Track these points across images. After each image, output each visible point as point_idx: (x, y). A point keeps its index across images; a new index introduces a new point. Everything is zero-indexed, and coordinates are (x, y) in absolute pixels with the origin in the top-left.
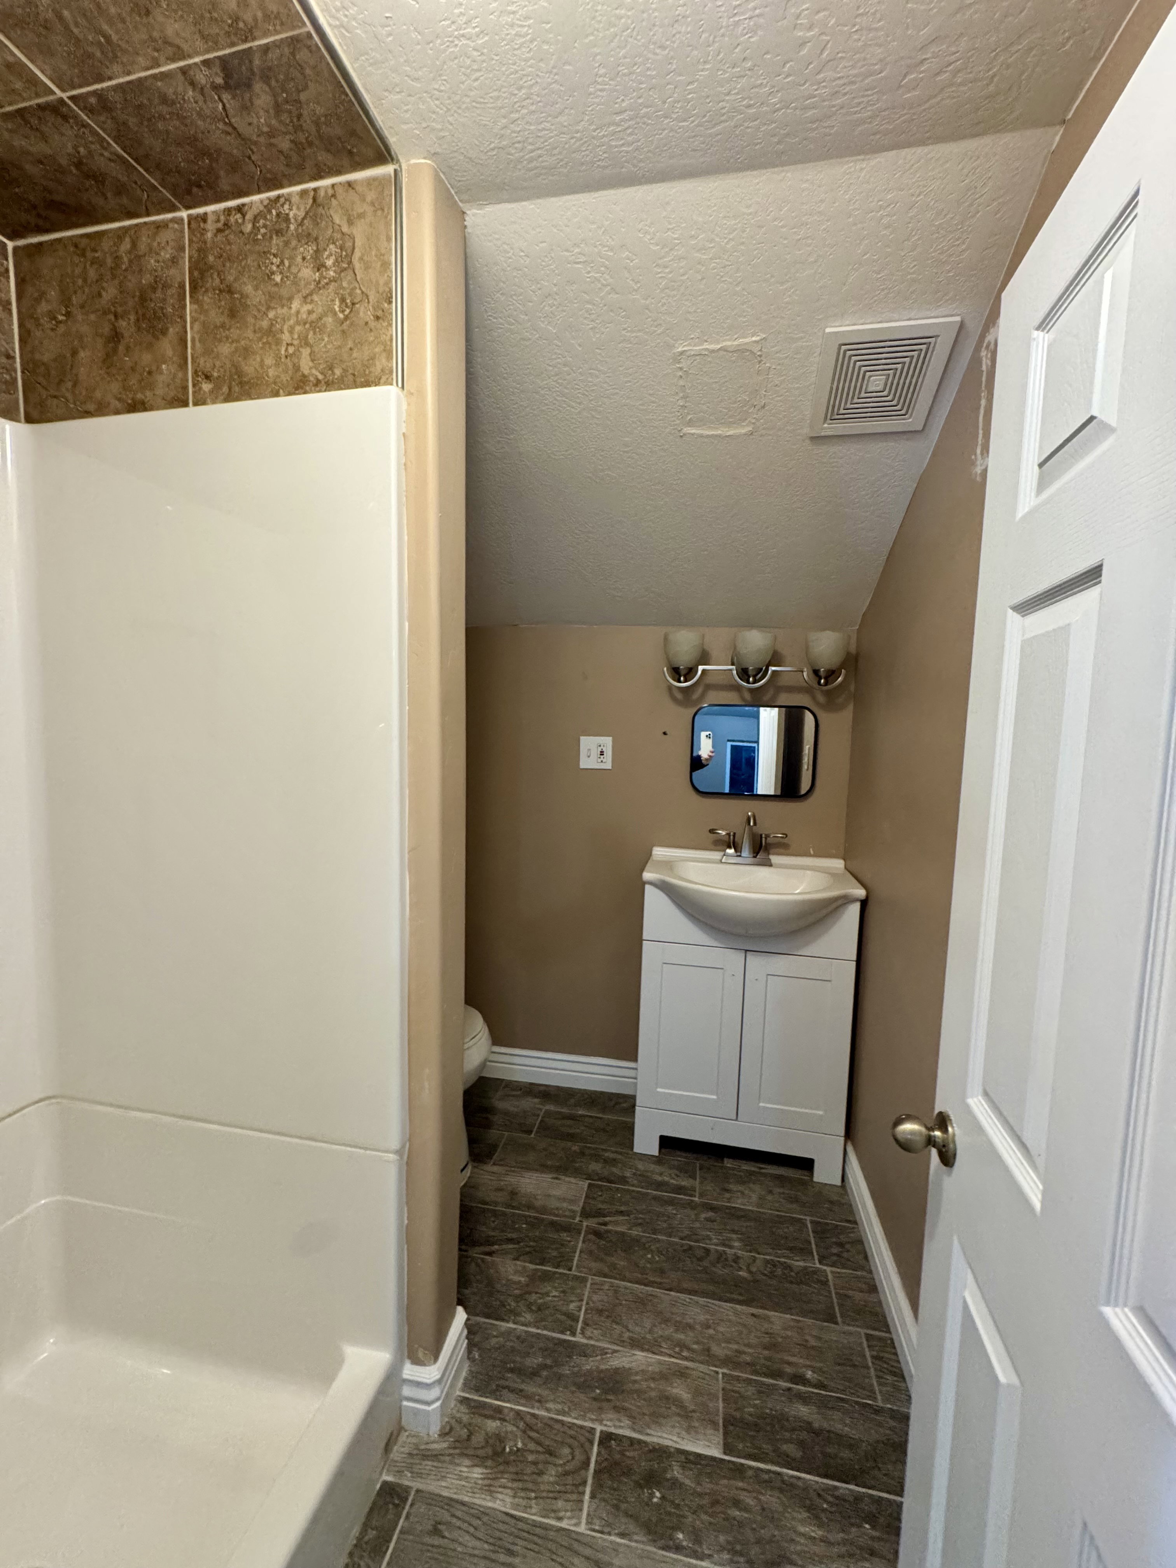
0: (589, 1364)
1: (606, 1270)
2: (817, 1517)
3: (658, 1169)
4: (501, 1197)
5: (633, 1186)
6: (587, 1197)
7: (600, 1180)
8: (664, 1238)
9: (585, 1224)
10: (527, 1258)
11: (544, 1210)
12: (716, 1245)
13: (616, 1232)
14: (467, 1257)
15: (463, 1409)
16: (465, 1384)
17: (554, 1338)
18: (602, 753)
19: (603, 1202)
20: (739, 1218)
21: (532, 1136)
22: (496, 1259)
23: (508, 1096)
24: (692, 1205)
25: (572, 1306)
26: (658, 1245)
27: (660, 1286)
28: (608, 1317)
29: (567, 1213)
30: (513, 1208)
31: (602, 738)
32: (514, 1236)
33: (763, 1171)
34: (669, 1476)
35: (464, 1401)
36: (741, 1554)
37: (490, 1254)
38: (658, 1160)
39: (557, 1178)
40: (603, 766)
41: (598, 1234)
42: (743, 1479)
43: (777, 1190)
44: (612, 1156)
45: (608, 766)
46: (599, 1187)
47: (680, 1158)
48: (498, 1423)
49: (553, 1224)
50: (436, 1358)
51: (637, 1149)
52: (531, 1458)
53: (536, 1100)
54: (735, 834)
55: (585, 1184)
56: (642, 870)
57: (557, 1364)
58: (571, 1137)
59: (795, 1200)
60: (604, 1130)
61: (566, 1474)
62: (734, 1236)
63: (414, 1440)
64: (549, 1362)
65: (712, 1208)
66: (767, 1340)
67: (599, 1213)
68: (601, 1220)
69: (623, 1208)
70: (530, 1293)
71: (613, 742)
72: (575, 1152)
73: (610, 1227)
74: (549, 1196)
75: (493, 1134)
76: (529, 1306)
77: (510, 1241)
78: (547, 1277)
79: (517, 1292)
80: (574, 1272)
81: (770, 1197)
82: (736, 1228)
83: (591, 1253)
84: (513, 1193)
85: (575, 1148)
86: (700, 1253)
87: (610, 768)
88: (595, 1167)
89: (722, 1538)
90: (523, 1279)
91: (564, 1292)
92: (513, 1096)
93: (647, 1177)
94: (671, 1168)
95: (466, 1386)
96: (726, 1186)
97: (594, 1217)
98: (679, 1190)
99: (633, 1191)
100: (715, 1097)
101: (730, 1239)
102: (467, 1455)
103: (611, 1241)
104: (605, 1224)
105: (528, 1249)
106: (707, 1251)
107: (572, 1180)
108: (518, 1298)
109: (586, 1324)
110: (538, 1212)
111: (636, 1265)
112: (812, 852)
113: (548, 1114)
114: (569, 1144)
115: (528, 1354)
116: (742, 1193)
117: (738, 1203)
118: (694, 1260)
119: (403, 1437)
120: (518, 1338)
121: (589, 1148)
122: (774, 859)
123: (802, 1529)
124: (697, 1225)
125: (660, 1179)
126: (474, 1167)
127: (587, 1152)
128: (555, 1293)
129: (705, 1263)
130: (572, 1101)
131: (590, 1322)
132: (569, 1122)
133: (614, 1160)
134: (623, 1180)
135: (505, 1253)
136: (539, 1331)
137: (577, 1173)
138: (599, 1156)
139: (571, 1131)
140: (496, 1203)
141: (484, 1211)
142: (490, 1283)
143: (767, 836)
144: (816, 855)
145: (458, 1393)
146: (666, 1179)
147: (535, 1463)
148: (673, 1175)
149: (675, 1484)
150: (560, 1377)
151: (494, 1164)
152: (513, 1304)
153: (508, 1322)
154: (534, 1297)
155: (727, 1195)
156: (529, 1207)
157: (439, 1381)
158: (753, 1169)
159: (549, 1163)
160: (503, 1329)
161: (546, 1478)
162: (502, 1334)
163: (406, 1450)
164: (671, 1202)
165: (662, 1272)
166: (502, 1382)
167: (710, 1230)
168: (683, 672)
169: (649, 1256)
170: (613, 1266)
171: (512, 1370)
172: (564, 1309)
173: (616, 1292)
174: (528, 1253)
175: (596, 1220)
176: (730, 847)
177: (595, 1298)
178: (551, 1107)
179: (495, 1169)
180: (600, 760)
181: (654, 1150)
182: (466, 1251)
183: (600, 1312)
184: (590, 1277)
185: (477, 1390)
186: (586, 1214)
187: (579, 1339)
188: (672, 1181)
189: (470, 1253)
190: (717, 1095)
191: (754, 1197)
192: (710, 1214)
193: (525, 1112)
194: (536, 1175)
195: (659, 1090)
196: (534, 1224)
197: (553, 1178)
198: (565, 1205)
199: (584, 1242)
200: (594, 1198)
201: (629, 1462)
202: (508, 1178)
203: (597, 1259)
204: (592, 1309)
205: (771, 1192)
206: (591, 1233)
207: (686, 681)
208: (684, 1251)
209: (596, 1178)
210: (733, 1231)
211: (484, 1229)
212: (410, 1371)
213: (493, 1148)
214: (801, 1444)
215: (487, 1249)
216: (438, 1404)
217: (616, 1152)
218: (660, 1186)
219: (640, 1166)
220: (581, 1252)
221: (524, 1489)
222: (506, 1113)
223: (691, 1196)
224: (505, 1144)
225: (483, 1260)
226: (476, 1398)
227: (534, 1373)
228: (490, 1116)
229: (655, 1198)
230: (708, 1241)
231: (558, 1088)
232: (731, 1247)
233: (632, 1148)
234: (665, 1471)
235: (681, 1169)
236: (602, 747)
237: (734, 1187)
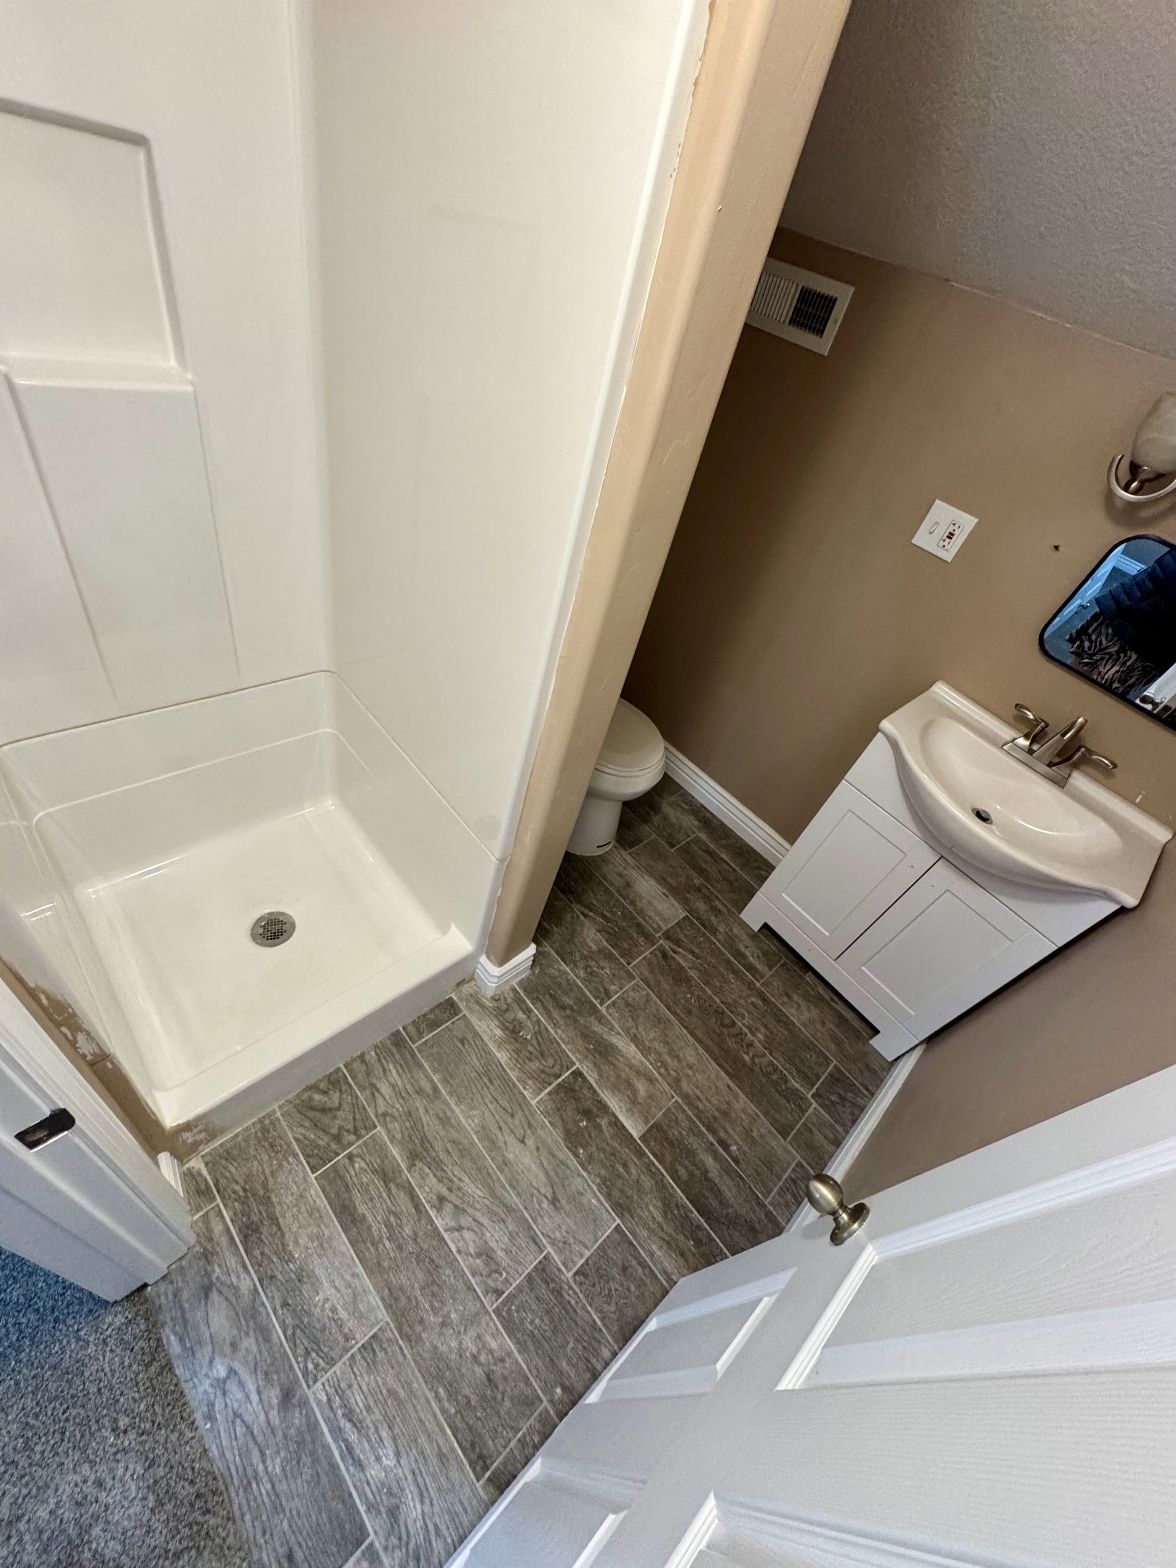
0: (598, 1028)
1: (652, 983)
2: (665, 1212)
3: (748, 941)
4: (618, 881)
5: (719, 941)
6: (677, 924)
7: (697, 918)
8: (710, 992)
9: (661, 942)
10: (607, 936)
11: (641, 912)
12: (744, 1025)
13: (678, 963)
14: (570, 907)
15: (512, 994)
16: (520, 981)
17: (588, 997)
18: (951, 536)
19: (685, 936)
20: (779, 1021)
21: (672, 850)
22: (587, 922)
23: (678, 805)
24: (750, 986)
25: (613, 988)
26: (701, 994)
27: (681, 1020)
28: (630, 1011)
29: (655, 926)
30: (621, 895)
31: (965, 515)
32: (608, 915)
33: (833, 1003)
34: (598, 1120)
35: (514, 990)
36: (607, 1187)
37: (585, 915)
38: (753, 936)
39: (667, 896)
40: (941, 554)
41: (665, 955)
42: (639, 1159)
43: (831, 1025)
44: (720, 907)
45: (948, 556)
46: (693, 923)
47: (773, 947)
48: (525, 1017)
49: (639, 925)
50: (501, 963)
51: (744, 916)
52: (530, 1048)
53: (696, 823)
54: (1047, 725)
55: (682, 914)
56: (884, 717)
57: (579, 1012)
58: (701, 871)
59: (839, 1044)
60: (731, 883)
61: (543, 1072)
62: (763, 1030)
63: (477, 989)
64: (575, 1008)
65: (764, 1000)
66: (724, 1107)
67: (678, 943)
68: (674, 947)
69: (697, 951)
70: (593, 960)
71: (977, 524)
72: (695, 885)
73: (676, 956)
74: (651, 904)
75: (646, 829)
76: (586, 967)
77: (604, 917)
78: (610, 957)
79: (585, 953)
80: (629, 967)
81: (819, 1026)
82: (770, 1026)
83: (650, 964)
84: (628, 885)
85: (697, 881)
86: (727, 1021)
87: (949, 560)
88: (701, 906)
89: (603, 1172)
90: (594, 947)
91: (614, 975)
92: (682, 808)
93: (734, 941)
94: (758, 947)
95: (520, 984)
96: (790, 992)
97: (672, 941)
98: (751, 968)
99: (715, 944)
100: (827, 934)
101: (758, 1029)
102: (498, 1019)
103: (670, 966)
104: (675, 952)
105: (610, 930)
106: (734, 1024)
107: (676, 904)
108: (583, 957)
109: (614, 1004)
110: (635, 910)
111: (675, 995)
112: (1138, 800)
113: (697, 841)
114: (695, 875)
115: (566, 993)
116: (799, 1006)
117: (790, 1012)
118: (719, 1023)
119: (473, 983)
120: (568, 980)
121: (707, 888)
122: (1079, 781)
123: (651, 1208)
124: (742, 1001)
125: (743, 950)
126: (614, 846)
127: (704, 891)
128: (608, 971)
129: (725, 1031)
130: (724, 842)
131: (616, 1005)
132: (709, 859)
133: (720, 911)
134: (714, 931)
135: (594, 921)
136: (582, 986)
137: (685, 902)
138: (710, 900)
139: (704, 866)
140: (612, 884)
141: (600, 883)
142: (573, 933)
143: (1090, 752)
144: (1142, 807)
145: (514, 983)
146: (748, 954)
147: (531, 1053)
148: (755, 955)
149: (598, 1127)
150: (575, 1021)
151: (630, 854)
152: (578, 958)
153: (567, 966)
154: (593, 964)
155: (785, 999)
156: (633, 902)
157: (499, 977)
158: (827, 997)
159: (669, 879)
160: (561, 968)
161: (531, 1064)
162: (559, 971)
163: (471, 991)
164: (735, 972)
165: (690, 1012)
166: (541, 997)
167: (750, 1013)
168: (1143, 476)
169: (689, 996)
170: (659, 983)
171: (551, 995)
172: (606, 984)
173: (647, 1001)
174: (610, 934)
175: (671, 945)
176: (1026, 737)
177: (631, 994)
178: (703, 836)
179: (629, 858)
180: (942, 543)
181: (756, 927)
182: (571, 902)
183: (628, 1005)
184: (638, 979)
185: (525, 990)
186: (667, 936)
187: (603, 1009)
188: (751, 958)
189: (573, 906)
190: (831, 933)
191: (806, 1016)
192: (759, 1002)
193: (680, 827)
194: (653, 882)
195: (783, 895)
196: (627, 916)
197: (664, 894)
198: (657, 918)
199: (651, 953)
200: (682, 929)
201: (581, 1095)
202: (632, 872)
203: (652, 972)
204: (623, 998)
205: (824, 1023)
206: (660, 951)
207: (1136, 492)
208: (716, 1011)
209: (695, 915)
210: (766, 1027)
211: (592, 895)
212: (483, 959)
213: (638, 841)
214: (691, 1175)
215: (586, 911)
216: (494, 985)
217: (726, 906)
218: (739, 955)
219: (736, 930)
220: (644, 958)
221: (517, 1060)
222: (666, 818)
223: (757, 980)
224: (648, 843)
225: (578, 917)
226: (522, 994)
227: (563, 1008)
228: (652, 813)
229: (728, 962)
230: (739, 1018)
231: (722, 824)
232: (754, 1035)
233: (741, 910)
234: (598, 1116)
235: (765, 954)
236: (956, 527)
237: (795, 997)
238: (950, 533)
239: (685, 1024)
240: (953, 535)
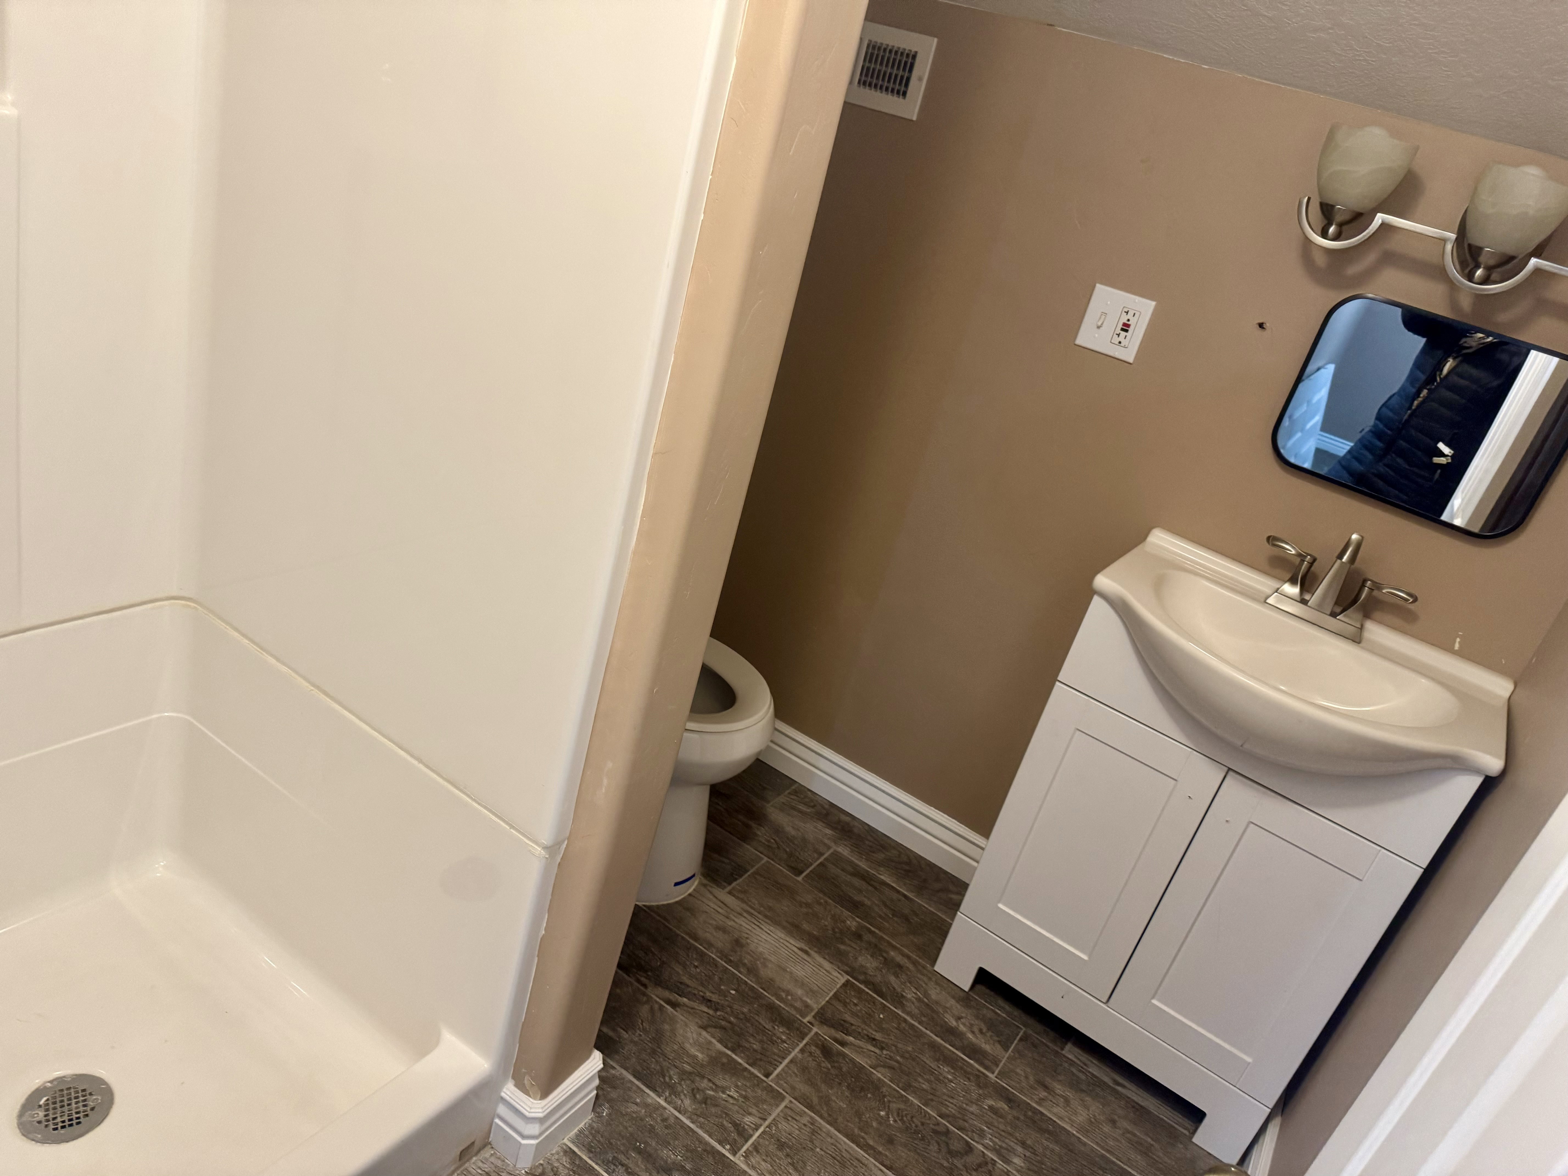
1: (815, 1100)
3: (957, 1008)
4: (720, 940)
5: (908, 1013)
6: (836, 996)
7: (866, 983)
8: (916, 1101)
9: (815, 1030)
10: (718, 1033)
11: (769, 985)
12: (986, 1147)
13: (852, 1061)
14: (644, 994)
15: (565, 1160)
16: (577, 1136)
17: (707, 1144)
18: (1126, 328)
19: (854, 1014)
20: (1042, 1131)
21: (800, 879)
22: (678, 1015)
23: (794, 808)
24: (980, 1081)
25: (748, 1120)
26: (902, 1106)
27: (876, 1155)
28: (788, 1155)
29: (798, 1004)
30: (729, 962)
31: (1138, 299)
32: (715, 998)
33: (1119, 1088)
35: (569, 1152)
37: (674, 1005)
38: (964, 998)
39: (806, 952)
40: (1119, 353)
41: (826, 1051)
43: (1125, 1124)
44: (899, 959)
45: (1129, 354)
46: (860, 991)
47: (1001, 1010)
49: (771, 1008)
50: (545, 1094)
51: (942, 966)
53: (828, 832)
54: (1314, 560)
55: (842, 979)
58: (854, 906)
59: (1146, 1151)
60: (907, 919)
62: (1019, 1149)
63: (499, 1163)
64: (688, 1166)
65: (1010, 1100)
67: (842, 1026)
68: (840, 1035)
69: (878, 1036)
70: (703, 1077)
71: (1156, 310)
72: (849, 928)
73: (846, 1050)
74: (785, 970)
75: (748, 850)
76: (694, 1092)
77: (708, 1002)
78: (732, 1069)
79: (687, 1067)
80: (769, 1081)
81: (1107, 1128)
82: (1029, 1142)
83: (804, 1069)
84: (738, 943)
85: (852, 923)
86: (956, 1146)
87: (1131, 361)
88: (868, 962)
90: (700, 1055)
91: (746, 1098)
92: (800, 811)
93: (937, 1013)
94: (977, 1017)
95: (579, 1139)
96: (1048, 1080)
97: (832, 1026)
98: (974, 1052)
99: (905, 1021)
100: (1085, 957)
101: (1012, 1151)
103: (840, 1069)
104: (843, 1044)
105: (723, 1023)
106: (969, 1149)
107: (827, 965)
108: (684, 1075)
109: (756, 1148)
110: (758, 983)
111: (859, 1114)
112: (1457, 646)
113: (836, 858)
114: (846, 913)
115: (666, 1144)
116: (1067, 1101)
117: (1054, 1112)
118: (944, 1150)
119: (487, 1153)
120: (665, 1120)
121: (871, 932)
122: (1375, 631)
124: (973, 1108)
125: (954, 1023)
126: (701, 884)
127: (867, 937)
128: (732, 1093)
129: (958, 1163)
130: (881, 856)
131: (762, 1150)
132: (863, 885)
133: (900, 967)
134: (899, 1000)
135: (692, 1011)
136: (692, 1126)
137: (839, 958)
138: (880, 950)
139: (857, 898)
140: (710, 945)
141: (689, 948)
142: (658, 1038)
143: (1377, 586)
144: (1464, 654)
145: (566, 1141)
146: (962, 1028)
148: (976, 1029)
151: (730, 893)
152: (676, 1079)
153: (659, 1096)
154: (705, 1084)
155: (1043, 1094)
156: (752, 971)
157: (541, 1121)
158: (1106, 1079)
159: (805, 926)
160: (649, 1101)
162: (646, 1105)
163: (487, 1167)
164: (951, 1061)
165: (891, 1141)
166: (622, 1157)
167: (990, 1125)
168: (1339, 218)
169: (882, 1113)
170: (826, 1100)
171: (639, 1151)
172: (737, 1117)
173: (813, 1132)
174: (723, 1028)
175: (833, 1032)
176: (1293, 581)
177: (783, 1125)
178: (844, 851)
179: (730, 900)
180: (1116, 340)
181: (965, 982)
182: (645, 986)
183: (781, 1146)
184: (788, 1098)
185: (590, 1150)
186: (822, 1017)
187: (738, 1160)
188: (970, 1036)
189: (649, 991)
190: (1090, 956)
191: (1082, 1117)
192: (1002, 1105)
193: (804, 840)
194: (780, 934)
195: (1001, 906)
196: (749, 996)
197: (801, 949)
198: (800, 992)
199: (802, 1051)
200: (845, 1004)
202: (741, 921)
203: (810, 1082)
204: (772, 1136)
205: (1113, 1122)
206: (817, 1046)
207: (1336, 238)
208: (935, 1132)
209: (862, 977)
210: (1023, 1144)
211: (679, 969)
212: (510, 1091)
213: (738, 871)
215: (674, 997)
216: (534, 1142)
217: (909, 957)
218: (950, 1033)
219: (935, 993)
220: (791, 1061)
222: (778, 831)
223: (987, 1068)
224: (757, 873)
225: (661, 1007)
226: (584, 1157)
228: (751, 823)
229: (933, 1046)
230: (976, 1137)
231: (871, 830)
232: (1007, 1161)
233: (934, 961)
235: (992, 1026)
236: (1130, 316)
237: (1058, 1088)
238: (1125, 324)
239: (888, 1163)
240: (1128, 326)
